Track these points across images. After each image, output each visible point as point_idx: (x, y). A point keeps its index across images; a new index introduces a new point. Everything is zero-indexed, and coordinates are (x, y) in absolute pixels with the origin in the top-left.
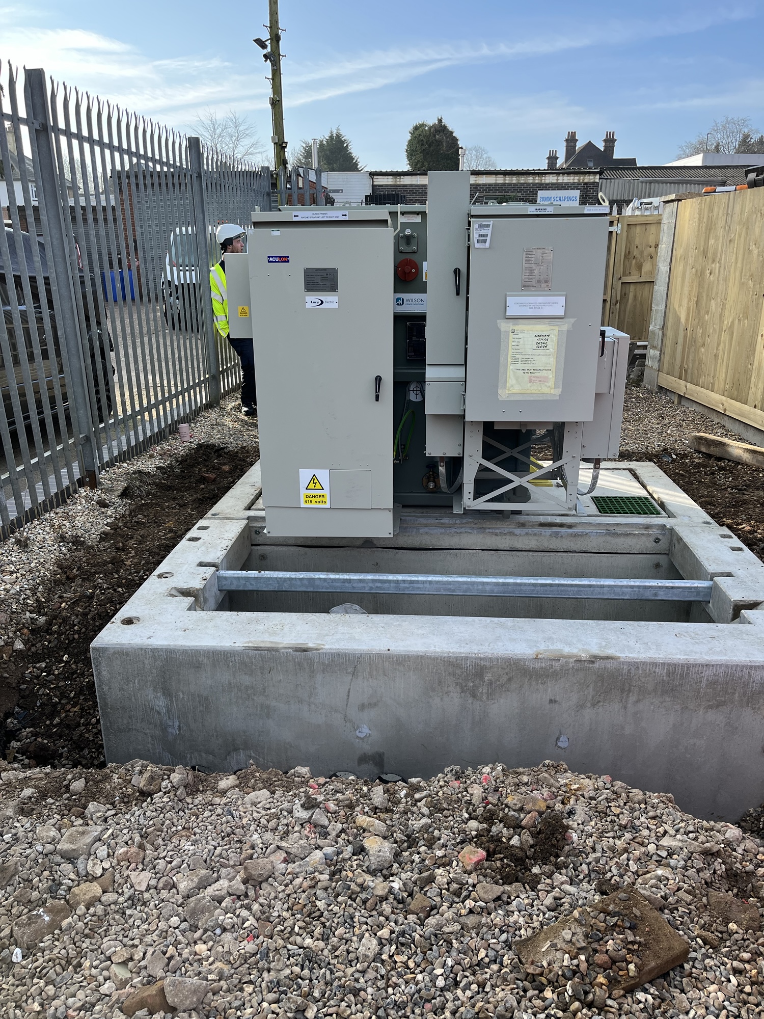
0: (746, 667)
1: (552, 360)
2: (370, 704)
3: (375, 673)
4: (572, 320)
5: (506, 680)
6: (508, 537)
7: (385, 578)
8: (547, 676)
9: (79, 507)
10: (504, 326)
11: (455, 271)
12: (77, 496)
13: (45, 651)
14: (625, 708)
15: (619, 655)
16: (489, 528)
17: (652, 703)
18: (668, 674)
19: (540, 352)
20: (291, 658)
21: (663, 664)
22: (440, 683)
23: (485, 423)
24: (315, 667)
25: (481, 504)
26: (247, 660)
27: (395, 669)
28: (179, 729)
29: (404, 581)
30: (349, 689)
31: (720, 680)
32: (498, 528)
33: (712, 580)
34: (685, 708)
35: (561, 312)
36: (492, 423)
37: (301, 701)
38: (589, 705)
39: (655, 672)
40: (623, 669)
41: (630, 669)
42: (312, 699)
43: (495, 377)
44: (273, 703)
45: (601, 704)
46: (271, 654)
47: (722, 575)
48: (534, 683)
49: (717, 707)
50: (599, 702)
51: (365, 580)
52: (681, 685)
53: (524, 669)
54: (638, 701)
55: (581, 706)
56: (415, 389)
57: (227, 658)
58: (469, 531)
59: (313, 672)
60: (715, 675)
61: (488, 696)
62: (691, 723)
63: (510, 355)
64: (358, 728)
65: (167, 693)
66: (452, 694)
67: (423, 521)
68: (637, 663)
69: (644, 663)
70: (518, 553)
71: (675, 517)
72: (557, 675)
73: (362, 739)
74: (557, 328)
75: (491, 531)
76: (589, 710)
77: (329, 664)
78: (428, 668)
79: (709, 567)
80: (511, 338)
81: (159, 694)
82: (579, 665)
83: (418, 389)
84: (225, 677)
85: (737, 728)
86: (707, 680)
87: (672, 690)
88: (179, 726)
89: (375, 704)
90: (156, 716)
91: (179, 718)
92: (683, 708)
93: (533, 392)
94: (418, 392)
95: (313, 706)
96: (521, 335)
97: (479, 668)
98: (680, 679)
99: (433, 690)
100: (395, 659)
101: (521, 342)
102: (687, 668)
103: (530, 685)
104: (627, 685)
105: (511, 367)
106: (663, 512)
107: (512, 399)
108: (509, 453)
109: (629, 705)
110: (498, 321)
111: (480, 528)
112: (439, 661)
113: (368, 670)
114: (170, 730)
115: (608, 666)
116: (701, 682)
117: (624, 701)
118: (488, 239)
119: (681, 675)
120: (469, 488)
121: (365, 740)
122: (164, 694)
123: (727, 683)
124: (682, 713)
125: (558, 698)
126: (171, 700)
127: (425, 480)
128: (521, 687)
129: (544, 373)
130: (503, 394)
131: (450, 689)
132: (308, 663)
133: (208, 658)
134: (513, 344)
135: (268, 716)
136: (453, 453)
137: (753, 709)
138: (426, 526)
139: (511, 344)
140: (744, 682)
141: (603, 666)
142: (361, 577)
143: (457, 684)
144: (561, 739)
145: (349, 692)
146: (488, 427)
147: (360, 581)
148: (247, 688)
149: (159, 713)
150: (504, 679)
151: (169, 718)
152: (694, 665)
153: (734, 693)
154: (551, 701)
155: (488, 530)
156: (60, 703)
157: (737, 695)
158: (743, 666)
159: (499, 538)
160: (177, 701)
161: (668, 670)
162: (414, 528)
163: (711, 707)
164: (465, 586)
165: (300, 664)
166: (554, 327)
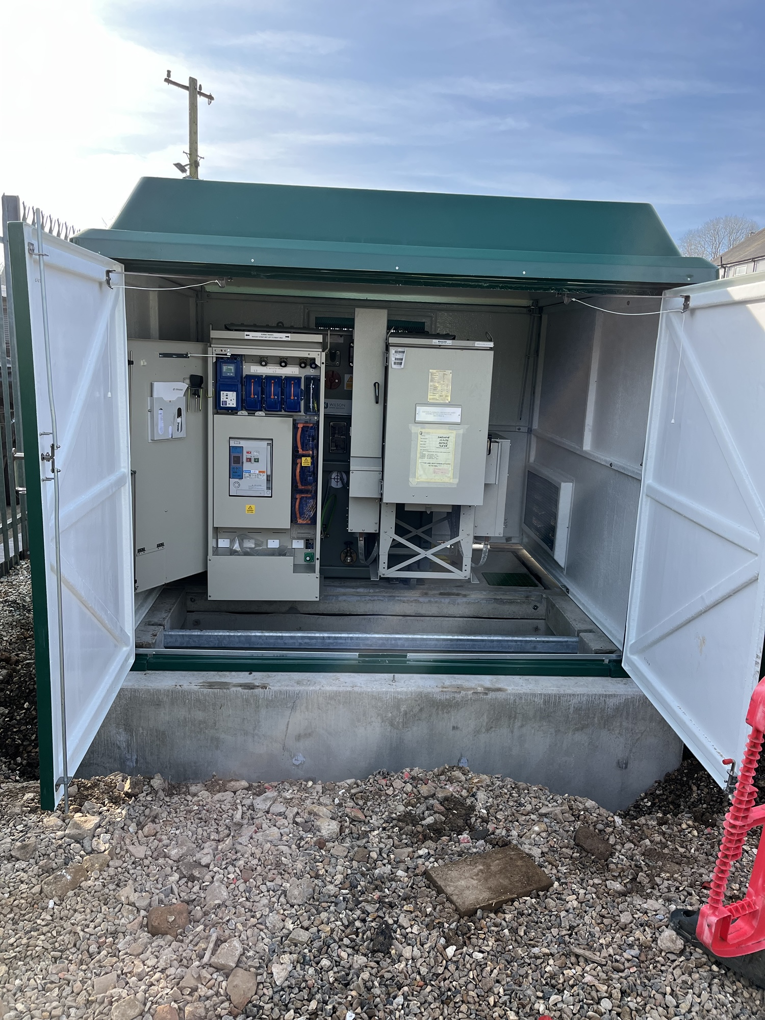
0: (602, 695)
1: (451, 456)
2: (305, 735)
3: (310, 707)
4: (466, 426)
5: (418, 710)
6: (414, 604)
7: (313, 635)
8: (451, 706)
9: (22, 578)
10: (415, 429)
11: (375, 384)
12: (19, 567)
13: (7, 699)
14: (512, 732)
15: (506, 687)
16: (398, 597)
17: (533, 728)
18: (545, 702)
19: (442, 450)
20: (239, 695)
21: (541, 694)
22: (364, 714)
23: (397, 504)
24: (260, 702)
25: (393, 573)
26: (202, 698)
27: (328, 703)
28: (137, 763)
29: (329, 638)
30: (289, 722)
31: (583, 708)
32: (405, 597)
33: (578, 636)
34: (557, 731)
35: (459, 421)
36: (403, 505)
37: (246, 734)
38: (484, 730)
39: (534, 701)
40: (510, 699)
41: (515, 699)
42: (256, 731)
43: (407, 469)
44: (222, 736)
45: (494, 729)
46: (223, 692)
47: (586, 631)
48: (440, 712)
49: (582, 729)
50: (491, 728)
51: (295, 637)
52: (555, 711)
53: (433, 701)
54: (522, 726)
55: (477, 732)
56: (336, 477)
57: (184, 696)
58: (381, 599)
59: (258, 707)
60: (579, 702)
61: (403, 725)
62: (562, 744)
63: (418, 452)
64: (294, 756)
65: (129, 729)
66: (374, 723)
67: (342, 590)
68: (520, 694)
69: (526, 694)
70: (422, 618)
71: (549, 589)
72: (458, 705)
73: (298, 766)
74: (454, 432)
75: (399, 598)
76: (483, 735)
77: (272, 700)
78: (355, 702)
79: (576, 626)
80: (419, 438)
81: (120, 730)
82: (476, 696)
83: (339, 478)
84: (181, 713)
85: (597, 747)
86: (574, 707)
87: (548, 716)
88: (137, 759)
89: (310, 734)
90: (117, 751)
91: (137, 751)
92: (556, 732)
93: (437, 481)
94: (339, 480)
95: (256, 737)
96: (427, 436)
97: (396, 700)
98: (554, 707)
99: (359, 721)
100: (328, 695)
101: (427, 442)
102: (559, 697)
103: (438, 714)
104: (513, 713)
105: (420, 461)
106: (539, 585)
107: (420, 486)
108: (414, 532)
109: (515, 730)
110: (410, 425)
111: (391, 596)
112: (364, 695)
113: (305, 705)
114: (128, 763)
115: (499, 697)
116: (569, 709)
117: (511, 726)
118: (403, 362)
119: (555, 704)
120: (384, 559)
121: (300, 767)
122: (125, 730)
123: (589, 710)
124: (556, 735)
125: (459, 726)
126: (132, 735)
127: (343, 555)
128: (430, 716)
129: (445, 467)
130: (413, 482)
131: (373, 719)
132: (254, 699)
133: (168, 696)
134: (421, 443)
135: (217, 747)
136: (371, 529)
137: (609, 730)
138: (344, 594)
139: (419, 442)
140: (601, 708)
141: (494, 696)
142: (292, 635)
143: (378, 715)
144: (462, 761)
145: (288, 724)
146: (400, 507)
147: (291, 637)
148: (200, 722)
149: (119, 748)
150: (417, 709)
151: (128, 752)
152: (564, 695)
153: (594, 718)
154: (454, 728)
155: (397, 598)
156: (22, 744)
157: (596, 719)
158: (600, 695)
159: (406, 605)
160: (136, 735)
161: (544, 700)
162: (333, 596)
163: (577, 729)
164: (381, 642)
165: (247, 701)
166: (453, 431)
